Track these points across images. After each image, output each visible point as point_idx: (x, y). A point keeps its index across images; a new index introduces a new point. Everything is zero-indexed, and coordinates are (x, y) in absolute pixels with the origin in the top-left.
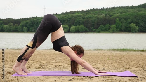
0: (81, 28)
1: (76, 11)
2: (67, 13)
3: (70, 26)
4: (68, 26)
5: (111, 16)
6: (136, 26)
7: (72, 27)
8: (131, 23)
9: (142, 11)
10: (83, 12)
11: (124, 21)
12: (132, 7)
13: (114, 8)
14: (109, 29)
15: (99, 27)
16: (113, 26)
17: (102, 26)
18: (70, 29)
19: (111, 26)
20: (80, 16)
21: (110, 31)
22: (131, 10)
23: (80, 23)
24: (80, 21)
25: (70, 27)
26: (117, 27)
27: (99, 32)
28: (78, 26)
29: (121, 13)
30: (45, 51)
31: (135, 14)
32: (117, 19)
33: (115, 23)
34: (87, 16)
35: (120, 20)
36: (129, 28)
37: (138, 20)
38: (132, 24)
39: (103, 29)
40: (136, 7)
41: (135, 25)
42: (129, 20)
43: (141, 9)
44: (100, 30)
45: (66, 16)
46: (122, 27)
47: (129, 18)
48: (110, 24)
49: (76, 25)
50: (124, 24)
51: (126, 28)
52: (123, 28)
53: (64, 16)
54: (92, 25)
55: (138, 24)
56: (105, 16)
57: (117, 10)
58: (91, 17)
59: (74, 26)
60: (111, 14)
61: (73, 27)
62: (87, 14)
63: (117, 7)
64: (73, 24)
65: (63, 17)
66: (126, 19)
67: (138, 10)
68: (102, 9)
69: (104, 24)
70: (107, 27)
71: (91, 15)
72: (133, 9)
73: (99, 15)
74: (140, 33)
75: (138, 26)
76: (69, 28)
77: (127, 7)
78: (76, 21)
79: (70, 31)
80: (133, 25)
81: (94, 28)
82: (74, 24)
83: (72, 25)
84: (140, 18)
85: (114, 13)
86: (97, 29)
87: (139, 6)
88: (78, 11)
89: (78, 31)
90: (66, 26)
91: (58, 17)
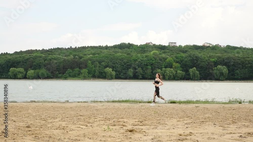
0: (42, 73)
1: (34, 50)
2: (21, 52)
3: (26, 70)
4: (24, 70)
5: (81, 58)
6: (113, 71)
7: (29, 72)
8: (106, 67)
9: (118, 52)
10: (43, 51)
11: (98, 65)
12: (107, 47)
13: (84, 48)
14: (79, 75)
15: (66, 72)
16: (84, 71)
17: (69, 70)
18: (26, 74)
19: (81, 71)
20: (40, 57)
21: (80, 78)
22: (106, 50)
23: (40, 66)
24: (40, 63)
25: (27, 72)
26: (89, 73)
27: (66, 78)
28: (37, 71)
29: (94, 54)
31: (112, 56)
32: (90, 62)
33: (86, 67)
34: (49, 58)
35: (92, 63)
36: (104, 74)
37: (114, 64)
38: (108, 68)
39: (71, 74)
40: (111, 47)
41: (111, 69)
42: (103, 63)
43: (117, 50)
44: (68, 75)
45: (20, 57)
46: (95, 71)
47: (104, 61)
48: (80, 68)
49: (35, 69)
50: (98, 68)
51: (101, 73)
52: (97, 73)
53: (18, 56)
54: (57, 69)
55: (115, 69)
56: (74, 58)
57: (89, 51)
58: (55, 59)
59: (33, 70)
60: (81, 55)
61: (31, 72)
62: (49, 54)
63: (88, 47)
64: (31, 67)
65: (16, 58)
66: (100, 63)
67: (113, 52)
68: (69, 48)
69: (72, 68)
70: (77, 72)
71: (55, 56)
72: (108, 50)
73: (66, 56)
74: (117, 80)
75: (116, 71)
76: (25, 73)
77: (100, 47)
78: (34, 64)
79: (27, 76)
80: (109, 70)
81: (60, 74)
82: (33, 67)
83: (29, 69)
84: (117, 61)
85: (85, 55)
86: (63, 74)
87: (115, 47)
88: (36, 50)
89: (38, 77)
90: (22, 70)
91: (9, 57)
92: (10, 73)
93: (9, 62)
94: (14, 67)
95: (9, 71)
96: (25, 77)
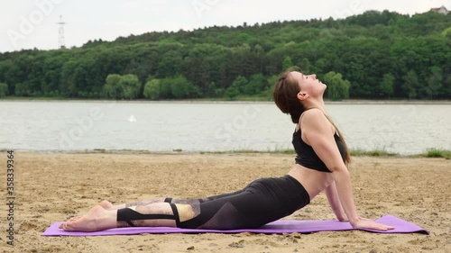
0: (179, 85)
1: (161, 34)
2: (132, 38)
3: (143, 80)
4: (137, 79)
5: (267, 49)
6: (344, 78)
7: (148, 83)
8: (327, 69)
9: (359, 33)
10: (182, 35)
12: (330, 23)
13: (275, 25)
14: (263, 89)
15: (234, 84)
16: (275, 79)
17: (240, 79)
18: (142, 89)
19: (270, 81)
20: (174, 48)
21: (265, 96)
22: (326, 31)
23: (173, 68)
24: (174, 62)
25: (144, 83)
27: (232, 97)
28: (167, 80)
29: (298, 40)
30: (81, 158)
31: (341, 44)
32: (288, 58)
34: (195, 49)
35: (295, 61)
37: (348, 61)
38: (331, 73)
39: (245, 88)
40: (342, 22)
41: (339, 76)
42: (320, 61)
43: (354, 28)
44: (237, 91)
45: (129, 49)
47: (322, 56)
48: (266, 73)
49: (162, 76)
53: (126, 47)
54: (212, 75)
55: (349, 75)
56: (251, 51)
57: (287, 31)
58: (206, 53)
59: (157, 78)
60: (268, 42)
61: (153, 83)
62: (194, 42)
63: (286, 22)
64: (153, 72)
65: (120, 52)
66: (312, 60)
67: (347, 33)
68: (239, 27)
69: (247, 74)
70: (258, 82)
71: (208, 45)
72: (334, 30)
73: (231, 46)
74: (355, 101)
75: (351, 80)
76: (139, 85)
77: (315, 24)
78: (161, 64)
79: (145, 94)
80: (334, 77)
81: (218, 87)
82: (157, 73)
83: (150, 76)
84: (355, 56)
85: (278, 41)
86: (227, 87)
87: (352, 21)
88: (166, 33)
89: (167, 95)
90: (132, 78)
91: (105, 50)
92: (107, 87)
93: (105, 61)
94: (117, 72)
95: (104, 82)
96: (140, 96)
